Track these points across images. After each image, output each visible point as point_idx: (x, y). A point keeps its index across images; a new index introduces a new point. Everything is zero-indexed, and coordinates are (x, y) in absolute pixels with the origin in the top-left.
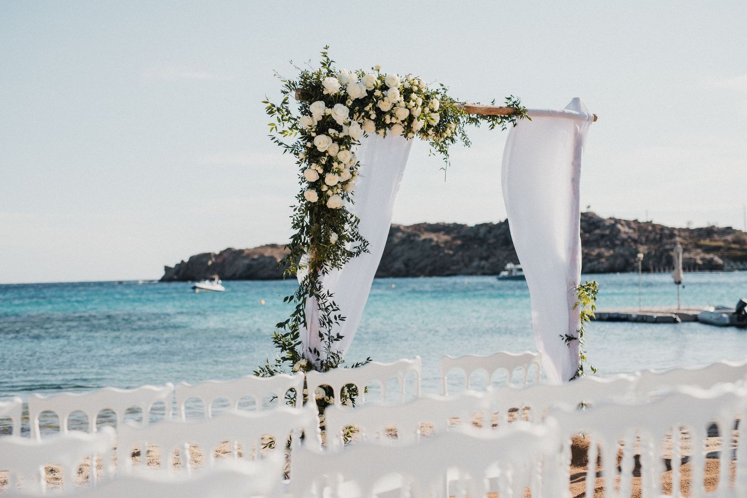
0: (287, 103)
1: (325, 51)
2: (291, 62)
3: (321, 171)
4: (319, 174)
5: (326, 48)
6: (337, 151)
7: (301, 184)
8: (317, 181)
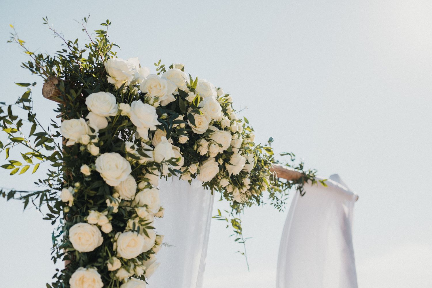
0: (29, 101)
1: (104, 28)
2: (45, 21)
3: (108, 228)
4: (103, 234)
5: (108, 23)
6: (135, 191)
7: (55, 261)
8: (98, 250)
